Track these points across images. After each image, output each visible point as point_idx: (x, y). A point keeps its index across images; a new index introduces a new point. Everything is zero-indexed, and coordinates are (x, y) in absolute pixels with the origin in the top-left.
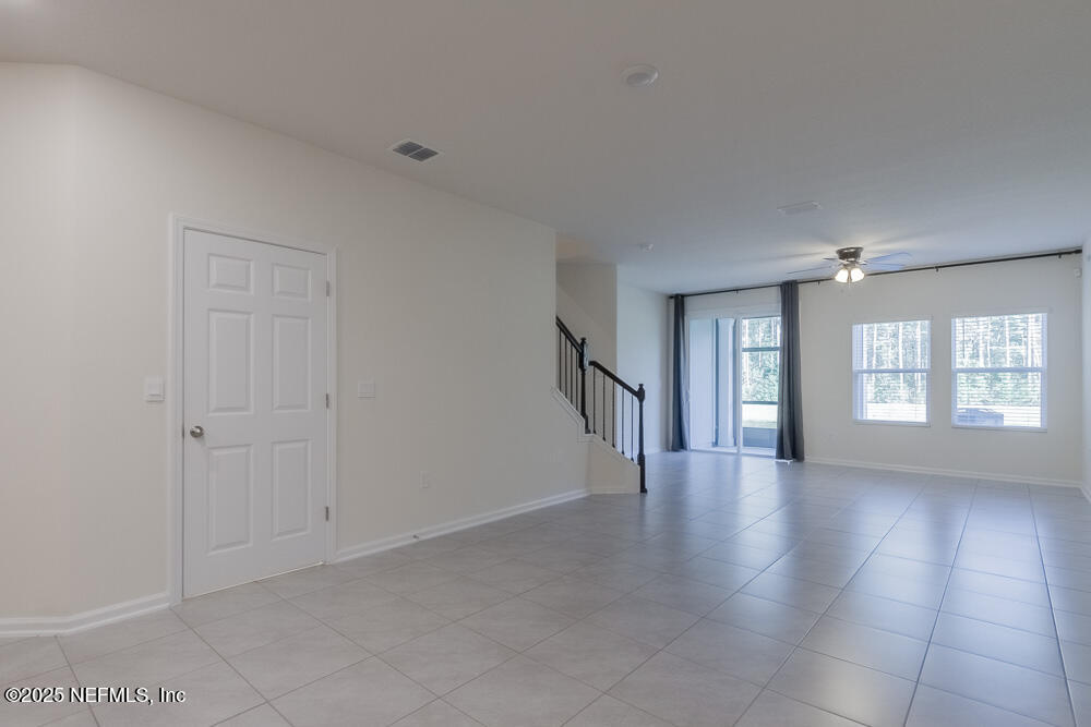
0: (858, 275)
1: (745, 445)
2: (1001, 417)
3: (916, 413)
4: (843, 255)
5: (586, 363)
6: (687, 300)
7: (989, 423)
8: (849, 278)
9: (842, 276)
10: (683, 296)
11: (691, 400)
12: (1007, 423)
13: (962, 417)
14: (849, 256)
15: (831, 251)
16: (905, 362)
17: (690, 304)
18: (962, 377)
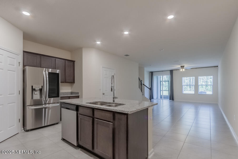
0: (184, 70)
1: (164, 98)
2: (206, 93)
3: (193, 92)
4: (181, 67)
5: (142, 84)
6: (153, 73)
7: (204, 94)
8: (182, 70)
9: (181, 70)
10: (153, 72)
11: (154, 90)
12: (207, 94)
13: (200, 93)
14: (182, 67)
15: (180, 66)
16: (189, 84)
17: (154, 73)
18: (200, 86)
